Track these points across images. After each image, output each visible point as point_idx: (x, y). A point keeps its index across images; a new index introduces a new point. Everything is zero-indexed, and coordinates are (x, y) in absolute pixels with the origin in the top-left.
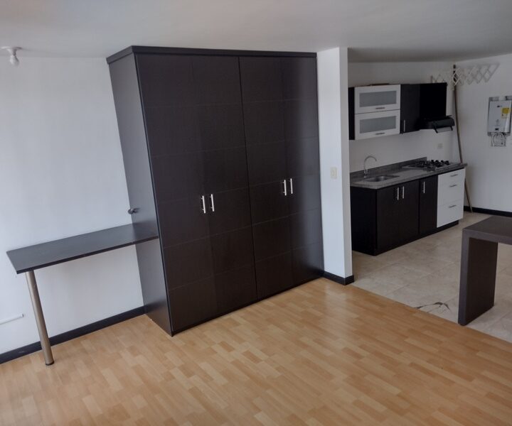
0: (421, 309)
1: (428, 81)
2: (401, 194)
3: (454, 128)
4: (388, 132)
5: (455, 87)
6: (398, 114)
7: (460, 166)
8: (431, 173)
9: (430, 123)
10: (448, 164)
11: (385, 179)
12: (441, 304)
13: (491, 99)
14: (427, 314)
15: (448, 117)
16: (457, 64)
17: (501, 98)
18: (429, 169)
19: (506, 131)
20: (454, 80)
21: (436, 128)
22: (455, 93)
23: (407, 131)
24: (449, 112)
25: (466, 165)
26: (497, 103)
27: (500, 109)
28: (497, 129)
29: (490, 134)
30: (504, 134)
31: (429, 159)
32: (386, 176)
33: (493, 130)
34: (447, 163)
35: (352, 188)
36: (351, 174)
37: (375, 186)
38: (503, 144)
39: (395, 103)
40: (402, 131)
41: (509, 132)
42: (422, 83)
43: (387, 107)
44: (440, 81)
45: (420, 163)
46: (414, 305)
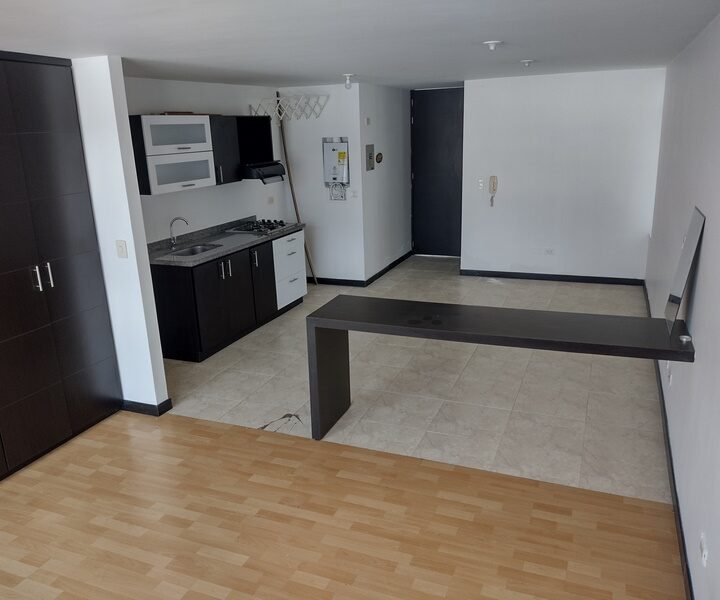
0: (266, 429)
1: (246, 113)
2: (228, 271)
3: (286, 177)
4: (199, 183)
5: (281, 122)
6: (210, 157)
7: (297, 228)
8: (263, 238)
9: (255, 171)
10: (283, 225)
11: (204, 250)
12: (290, 416)
13: (325, 141)
14: (274, 434)
15: (277, 163)
16: (280, 90)
17: (336, 140)
18: (260, 233)
19: (345, 181)
20: (280, 112)
21: (262, 177)
22: (282, 129)
23: (226, 182)
24: (277, 156)
25: (304, 225)
26: (332, 146)
27: (336, 153)
28: (334, 179)
29: (327, 184)
30: (343, 184)
31: (259, 219)
32: (204, 245)
33: (330, 180)
34: (281, 223)
35: (153, 267)
36: (150, 246)
37: (189, 262)
38: (343, 197)
39: (204, 141)
40: (218, 182)
41: (348, 183)
42: (238, 115)
43: (195, 147)
44: (261, 114)
45: (247, 225)
46: (256, 425)
